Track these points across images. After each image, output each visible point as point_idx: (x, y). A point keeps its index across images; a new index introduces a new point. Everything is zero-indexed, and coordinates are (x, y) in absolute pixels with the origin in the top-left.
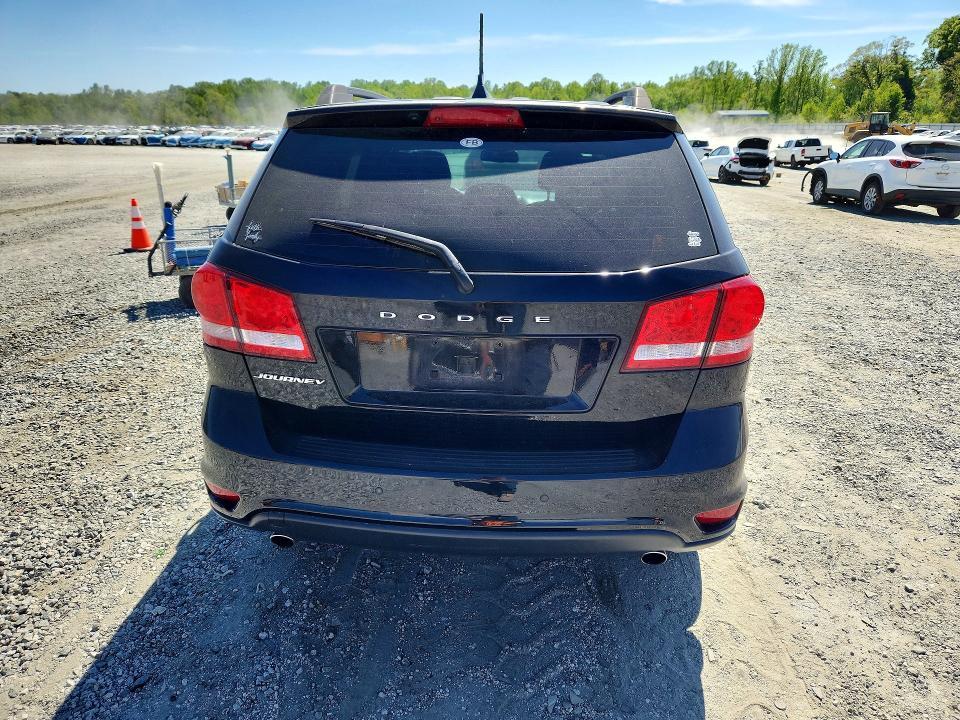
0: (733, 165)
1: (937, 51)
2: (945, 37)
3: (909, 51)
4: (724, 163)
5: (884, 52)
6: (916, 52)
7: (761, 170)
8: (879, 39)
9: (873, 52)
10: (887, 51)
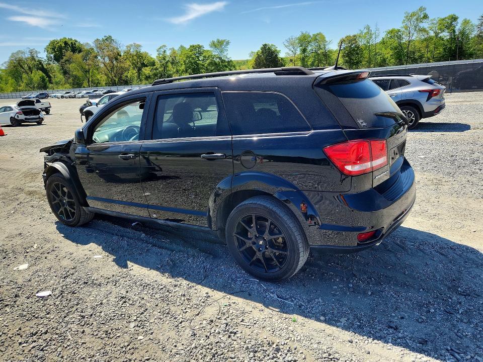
0: (19, 116)
1: (52, 55)
2: (53, 49)
3: (39, 56)
4: (13, 115)
5: (26, 56)
6: (43, 56)
7: (37, 116)
8: (22, 49)
9: (20, 56)
10: (28, 55)
